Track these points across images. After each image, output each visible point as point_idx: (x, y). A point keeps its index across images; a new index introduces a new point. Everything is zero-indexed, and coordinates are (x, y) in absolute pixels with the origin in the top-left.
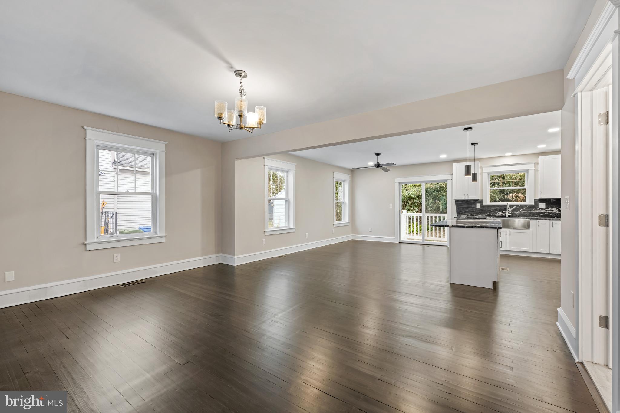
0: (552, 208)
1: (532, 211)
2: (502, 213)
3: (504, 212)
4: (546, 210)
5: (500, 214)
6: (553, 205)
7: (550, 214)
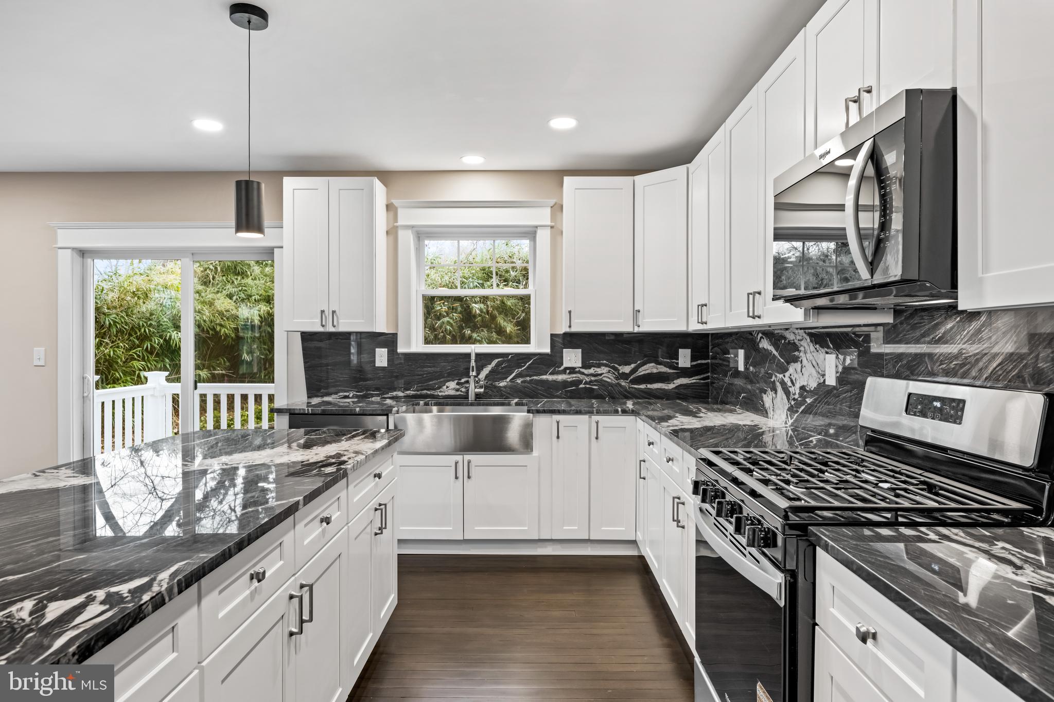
0: (599, 366)
1: (544, 377)
2: (458, 384)
3: (463, 380)
4: (583, 374)
5: (450, 388)
6: (602, 356)
7: (595, 385)
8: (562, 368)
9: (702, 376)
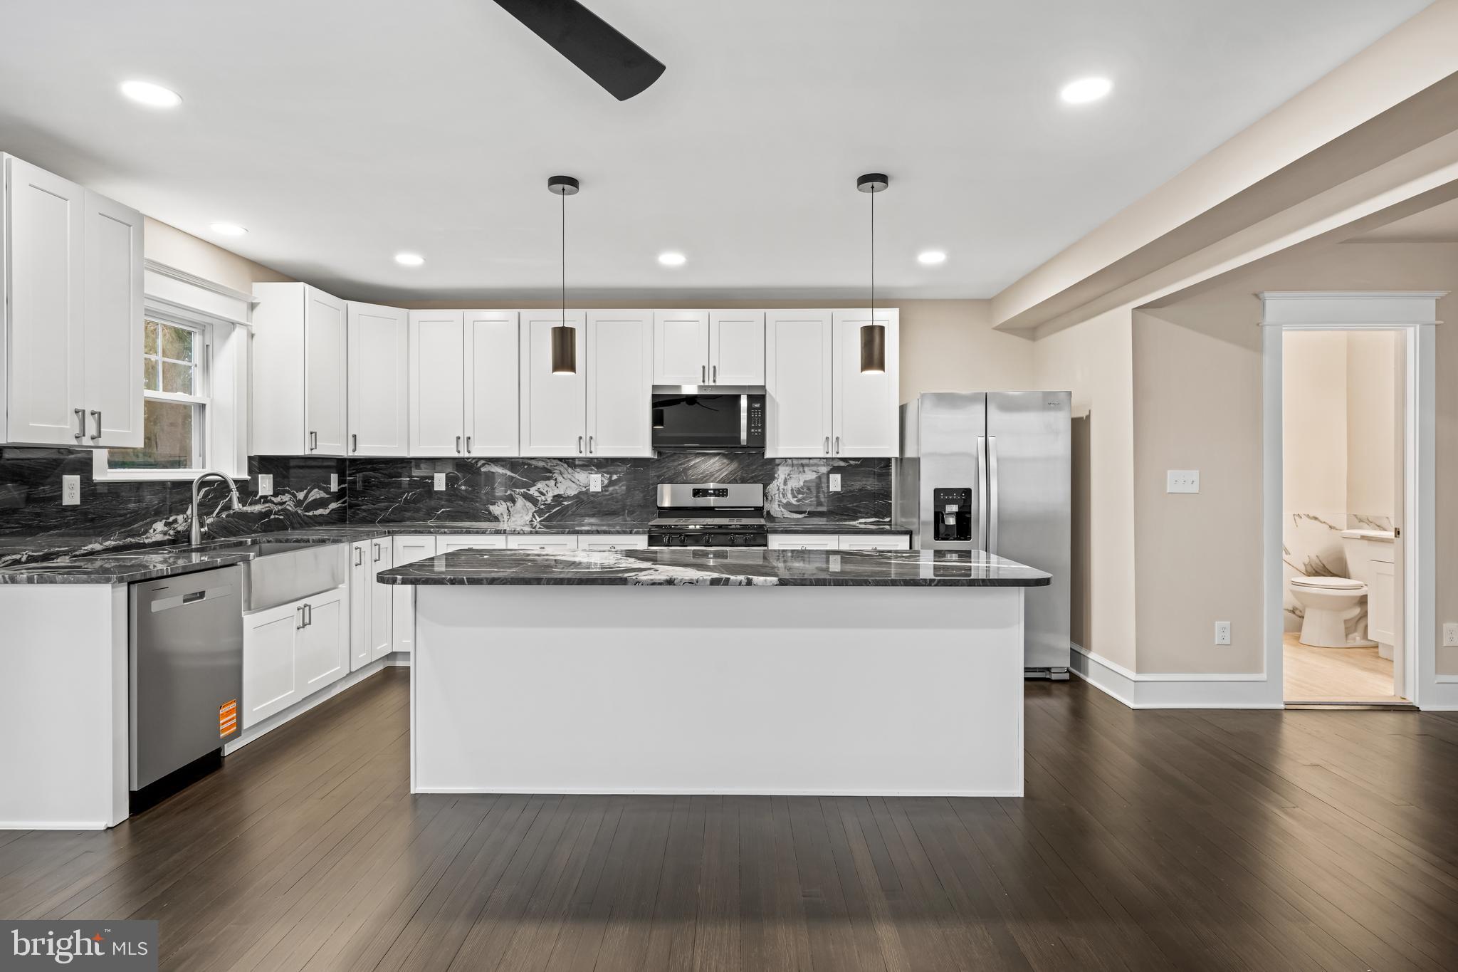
0: (284, 493)
1: (245, 509)
4: (273, 502)
5: (158, 532)
6: (285, 482)
7: (281, 515)
8: (258, 497)
9: (343, 500)
